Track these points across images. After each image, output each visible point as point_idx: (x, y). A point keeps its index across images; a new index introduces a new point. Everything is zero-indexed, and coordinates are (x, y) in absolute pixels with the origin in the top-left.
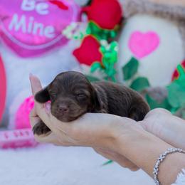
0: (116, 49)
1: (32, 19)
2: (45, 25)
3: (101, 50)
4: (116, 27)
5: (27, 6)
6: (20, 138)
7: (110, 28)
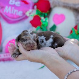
0: (47, 21)
1: (13, 8)
2: (19, 11)
3: (41, 21)
4: (48, 11)
5: (12, 2)
6: (6, 57)
7: (45, 12)
